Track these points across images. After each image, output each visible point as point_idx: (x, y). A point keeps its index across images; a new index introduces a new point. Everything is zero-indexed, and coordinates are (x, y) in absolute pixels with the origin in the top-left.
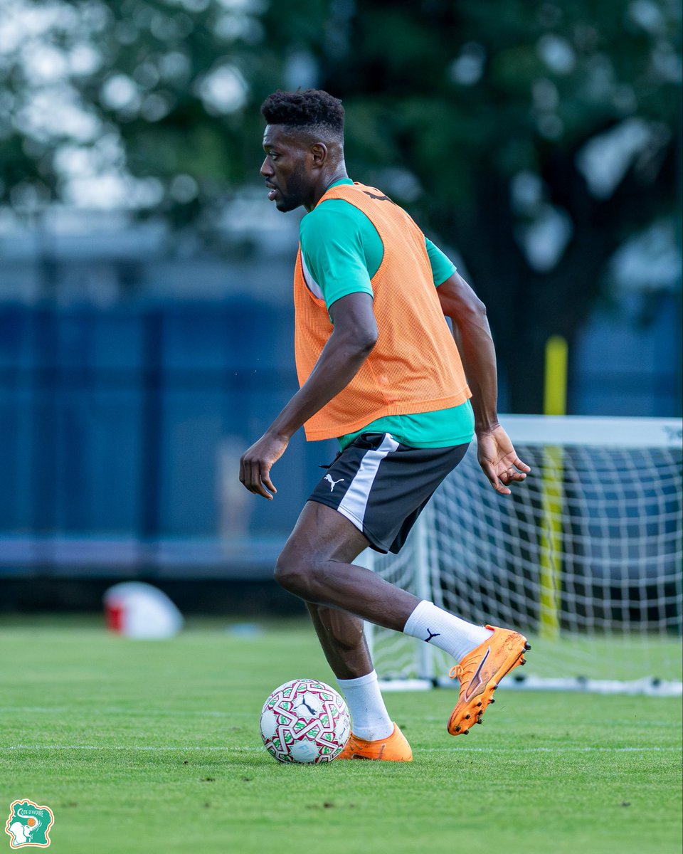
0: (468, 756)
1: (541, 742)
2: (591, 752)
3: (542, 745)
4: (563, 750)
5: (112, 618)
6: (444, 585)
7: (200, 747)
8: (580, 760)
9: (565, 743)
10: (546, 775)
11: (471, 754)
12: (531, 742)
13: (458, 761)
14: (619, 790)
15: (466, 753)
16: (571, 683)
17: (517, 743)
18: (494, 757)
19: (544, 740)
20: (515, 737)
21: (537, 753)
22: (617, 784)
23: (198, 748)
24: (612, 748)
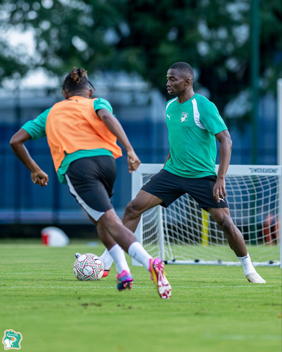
0: (180, 289)
1: (207, 284)
2: (225, 287)
3: (207, 285)
4: (214, 287)
5: (45, 240)
6: (169, 226)
7: (81, 286)
8: (221, 290)
9: (216, 284)
10: (209, 296)
11: (181, 288)
12: (203, 284)
13: (177, 291)
14: (236, 301)
15: (179, 288)
16: (216, 262)
17: (198, 284)
18: (190, 289)
19: (208, 283)
20: (197, 282)
21: (205, 288)
22: (236, 299)
23: (80, 287)
24: (232, 286)
